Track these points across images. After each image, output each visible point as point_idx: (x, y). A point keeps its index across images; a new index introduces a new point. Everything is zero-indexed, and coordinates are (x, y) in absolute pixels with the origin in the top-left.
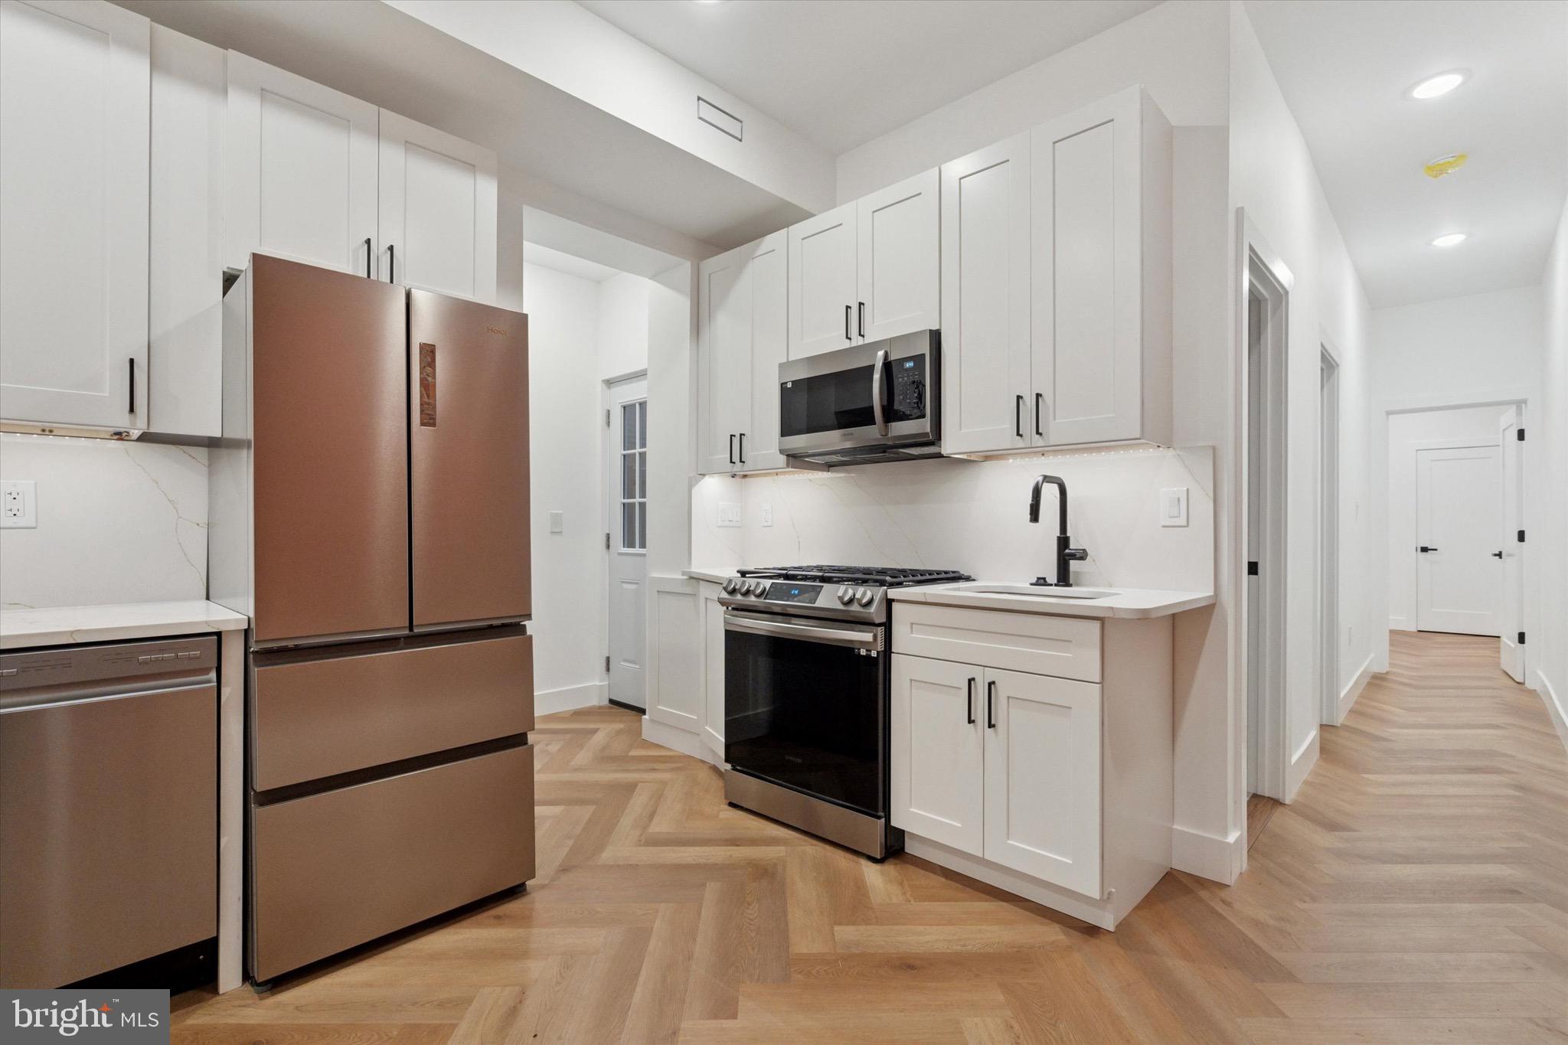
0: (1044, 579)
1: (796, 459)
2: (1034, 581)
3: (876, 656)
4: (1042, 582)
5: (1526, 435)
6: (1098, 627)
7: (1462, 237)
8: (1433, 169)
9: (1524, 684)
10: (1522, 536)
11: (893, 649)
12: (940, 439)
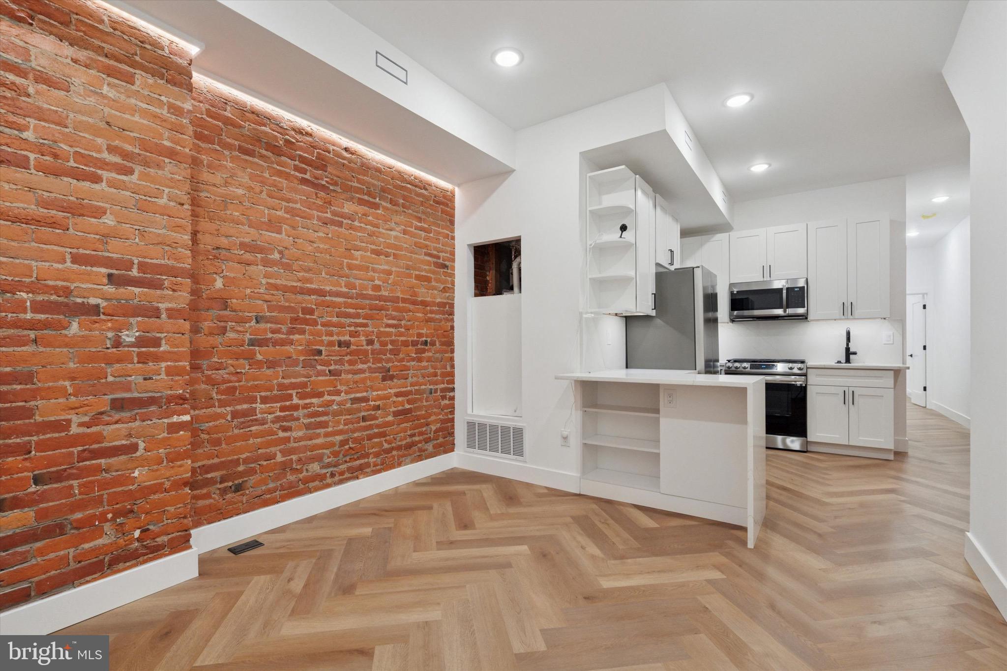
0: (840, 361)
2: (837, 361)
3: (804, 385)
5: (927, 307)
6: (892, 372)
7: (918, 233)
8: (925, 217)
9: (926, 407)
10: (925, 348)
11: (808, 384)
12: (808, 315)
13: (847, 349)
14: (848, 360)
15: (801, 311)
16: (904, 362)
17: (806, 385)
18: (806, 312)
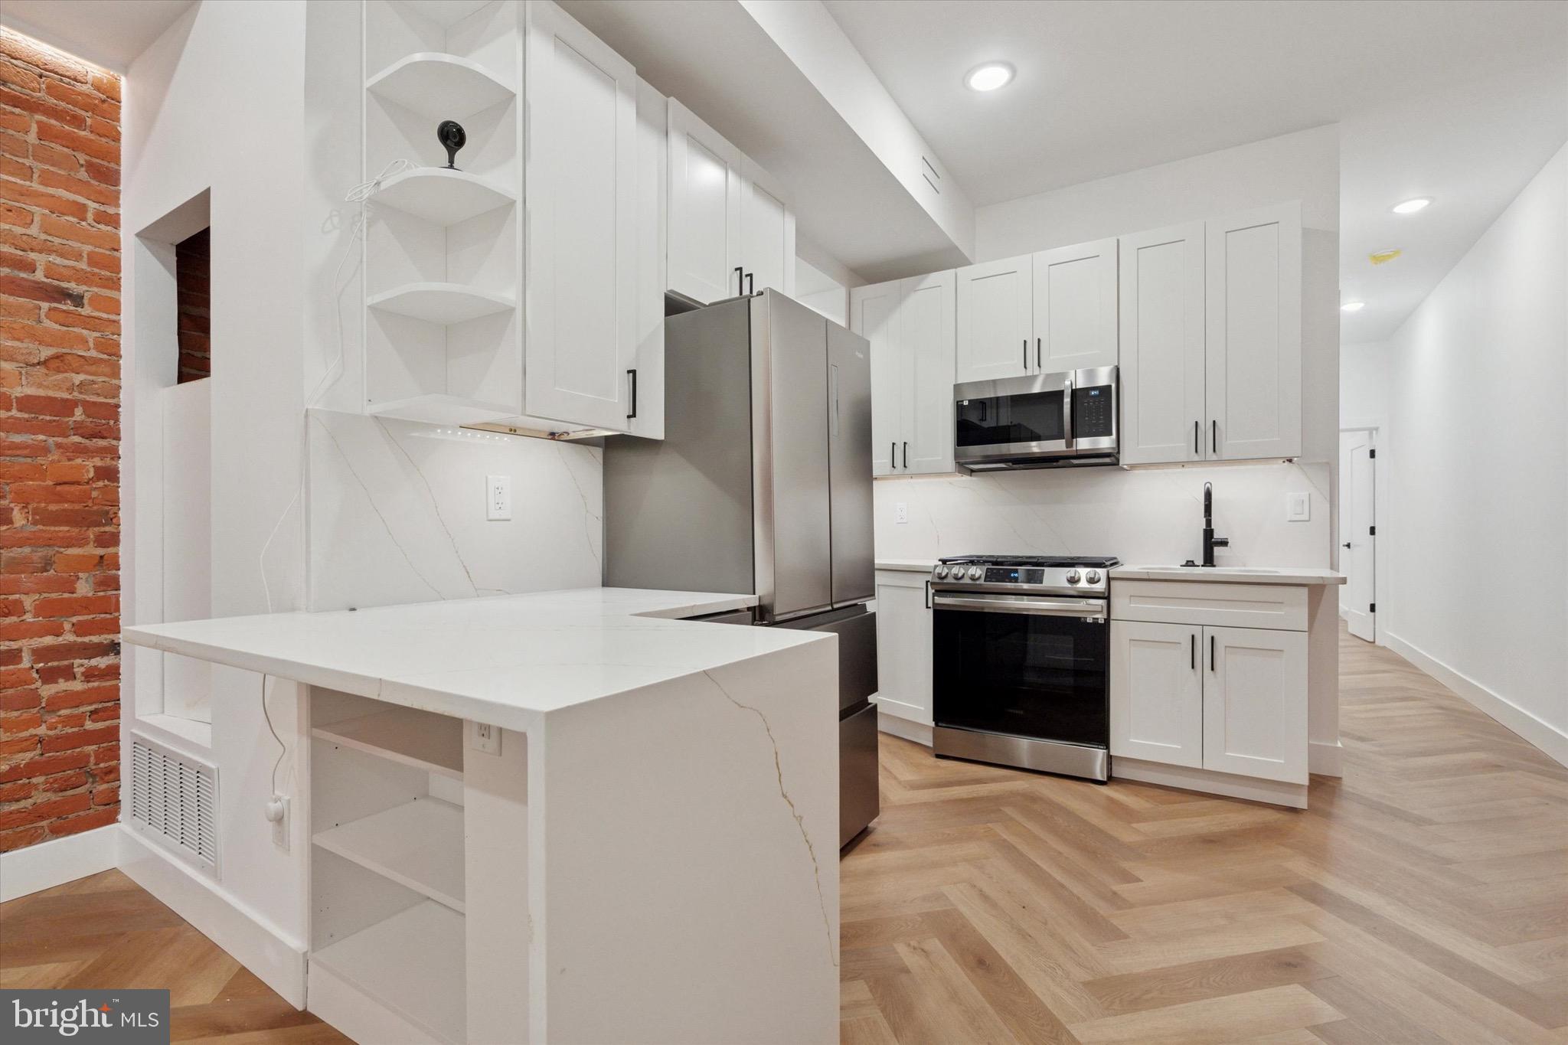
0: (1193, 561)
1: (963, 466)
2: (1184, 563)
3: (1103, 622)
4: (1190, 564)
5: (1376, 454)
6: (1305, 591)
7: (1362, 305)
8: (1377, 259)
9: (1374, 642)
10: (1373, 531)
11: (1112, 617)
12: (1119, 452)
13: (1209, 533)
14: (1209, 560)
15: (1105, 443)
16: (1333, 566)
17: (1108, 621)
18: (1114, 445)
